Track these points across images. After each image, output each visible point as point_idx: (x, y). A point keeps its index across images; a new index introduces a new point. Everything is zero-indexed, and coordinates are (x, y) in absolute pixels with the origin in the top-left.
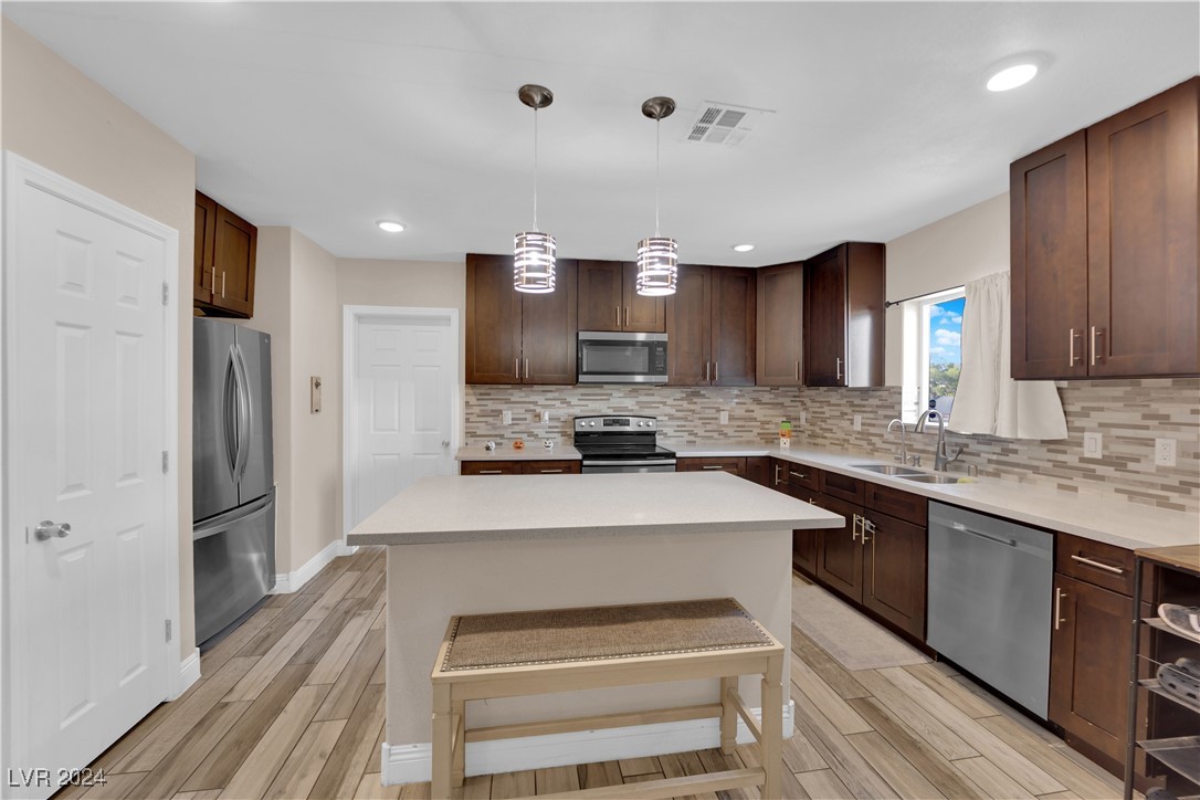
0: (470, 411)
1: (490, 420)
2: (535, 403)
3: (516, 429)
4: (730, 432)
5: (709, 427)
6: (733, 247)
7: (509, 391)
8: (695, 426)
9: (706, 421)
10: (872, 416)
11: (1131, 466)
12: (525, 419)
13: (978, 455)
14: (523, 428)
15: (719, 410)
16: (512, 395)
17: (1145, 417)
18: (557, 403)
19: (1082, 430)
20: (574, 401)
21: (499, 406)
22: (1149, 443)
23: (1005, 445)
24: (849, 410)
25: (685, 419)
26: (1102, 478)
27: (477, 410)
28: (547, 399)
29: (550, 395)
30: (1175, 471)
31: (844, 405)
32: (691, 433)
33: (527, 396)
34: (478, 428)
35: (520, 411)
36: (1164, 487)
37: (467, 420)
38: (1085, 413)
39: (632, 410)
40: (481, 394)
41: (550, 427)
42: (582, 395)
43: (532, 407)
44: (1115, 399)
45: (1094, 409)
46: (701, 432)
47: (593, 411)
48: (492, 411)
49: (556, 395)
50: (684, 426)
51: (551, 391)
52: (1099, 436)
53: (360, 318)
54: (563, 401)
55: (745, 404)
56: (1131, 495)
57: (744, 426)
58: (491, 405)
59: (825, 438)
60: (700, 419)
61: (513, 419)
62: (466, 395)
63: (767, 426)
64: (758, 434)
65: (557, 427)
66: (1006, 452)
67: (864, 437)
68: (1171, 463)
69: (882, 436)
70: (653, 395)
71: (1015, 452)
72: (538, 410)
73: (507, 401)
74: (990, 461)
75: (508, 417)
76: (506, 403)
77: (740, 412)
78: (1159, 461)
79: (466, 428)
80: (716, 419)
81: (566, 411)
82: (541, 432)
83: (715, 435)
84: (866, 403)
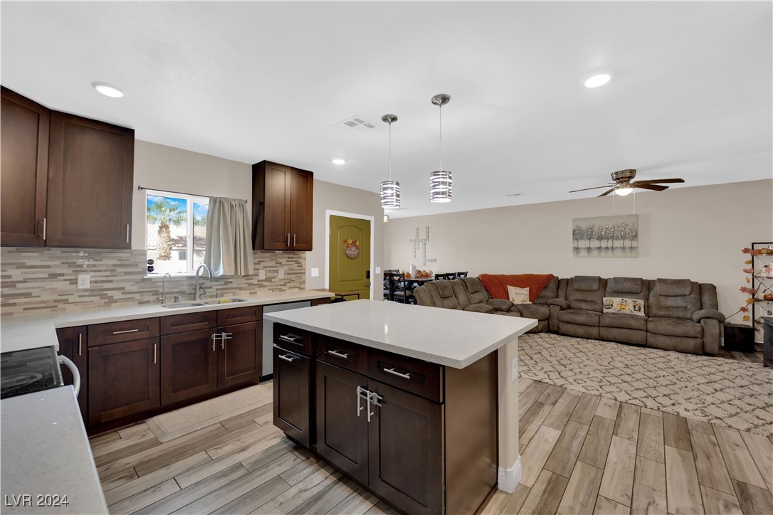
10: (108, 273)
11: (273, 280)
17: (276, 263)
19: (258, 269)
22: (277, 272)
23: (226, 280)
24: (70, 271)
26: (265, 286)
30: (283, 279)
31: (56, 266)
36: (281, 285)
38: (259, 263)
44: (268, 258)
45: (262, 261)
52: (264, 271)
56: (273, 290)
59: (14, 304)
66: (226, 283)
67: (96, 293)
68: (283, 277)
69: (123, 288)
71: (231, 282)
74: (217, 290)
78: (280, 277)
84: (98, 263)
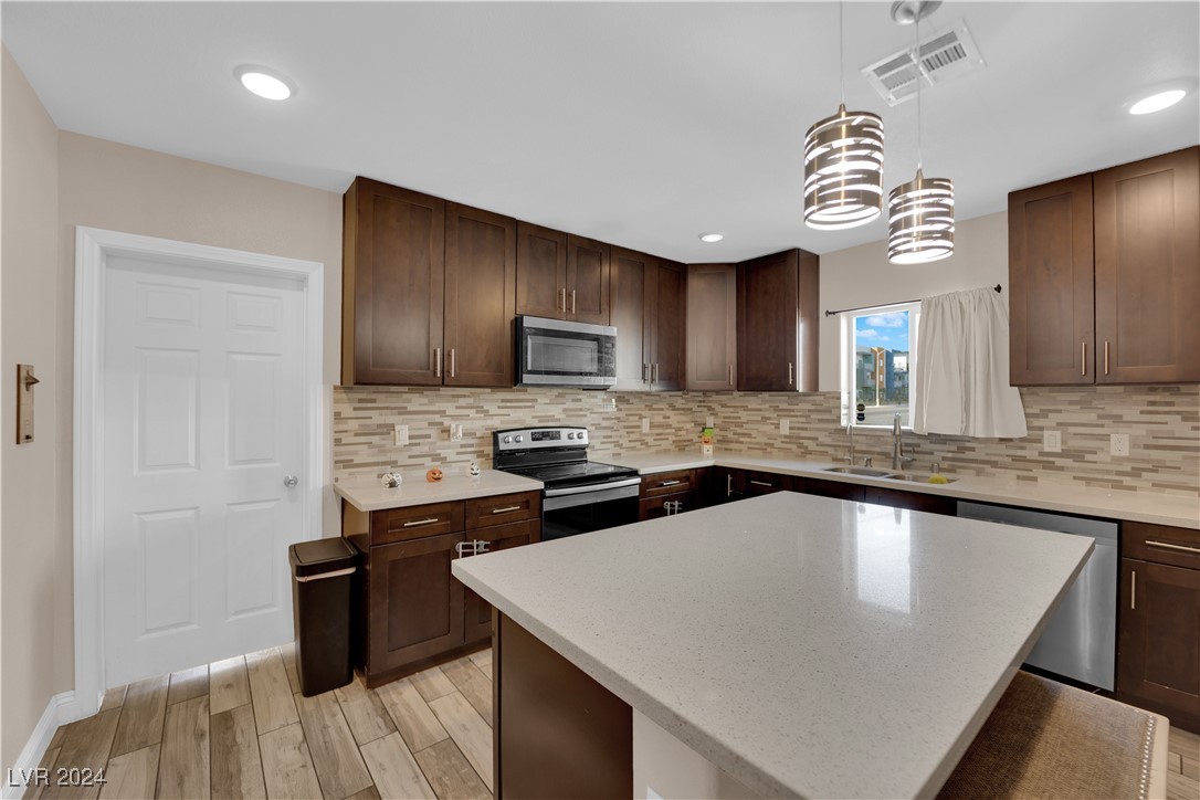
0: (342, 427)
1: (375, 439)
2: (442, 413)
3: (416, 450)
4: (650, 440)
5: (633, 437)
6: (700, 237)
7: (405, 396)
8: (620, 436)
9: (631, 429)
10: (803, 420)
11: (1088, 457)
12: (429, 436)
13: (932, 454)
14: (424, 449)
15: (641, 417)
16: (409, 401)
17: (1100, 417)
18: (472, 413)
19: (1041, 429)
20: (493, 409)
21: (390, 419)
22: (1106, 437)
23: (961, 444)
24: (774, 415)
25: (610, 428)
26: (1061, 469)
27: (354, 425)
28: (457, 408)
29: (462, 402)
30: (1128, 459)
31: (766, 410)
32: (617, 445)
33: (431, 403)
34: (356, 453)
35: (421, 424)
36: (1118, 473)
37: (338, 442)
38: (1044, 414)
39: (559, 420)
40: (360, 401)
41: (462, 446)
42: (503, 401)
43: (437, 418)
44: (1071, 403)
45: (1050, 411)
46: (625, 443)
47: (516, 422)
48: (379, 426)
49: (470, 401)
50: (610, 437)
51: (464, 396)
52: (1058, 434)
53: (110, 256)
54: (480, 410)
55: (662, 409)
56: (1089, 481)
57: (661, 434)
58: (377, 418)
59: (742, 443)
60: (625, 427)
61: (411, 437)
62: (336, 401)
63: (680, 433)
64: (674, 442)
65: (471, 446)
66: (962, 450)
67: (794, 440)
68: (1125, 453)
69: (817, 439)
70: (580, 400)
71: (973, 449)
72: (447, 422)
73: (403, 411)
74: (944, 459)
75: (403, 434)
76: (400, 414)
77: (659, 419)
78: (1114, 452)
79: (336, 454)
80: (638, 427)
81: (482, 423)
82: (450, 454)
83: (638, 445)
84: (795, 407)
